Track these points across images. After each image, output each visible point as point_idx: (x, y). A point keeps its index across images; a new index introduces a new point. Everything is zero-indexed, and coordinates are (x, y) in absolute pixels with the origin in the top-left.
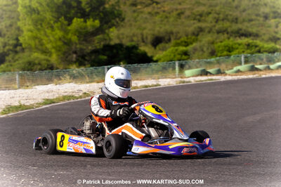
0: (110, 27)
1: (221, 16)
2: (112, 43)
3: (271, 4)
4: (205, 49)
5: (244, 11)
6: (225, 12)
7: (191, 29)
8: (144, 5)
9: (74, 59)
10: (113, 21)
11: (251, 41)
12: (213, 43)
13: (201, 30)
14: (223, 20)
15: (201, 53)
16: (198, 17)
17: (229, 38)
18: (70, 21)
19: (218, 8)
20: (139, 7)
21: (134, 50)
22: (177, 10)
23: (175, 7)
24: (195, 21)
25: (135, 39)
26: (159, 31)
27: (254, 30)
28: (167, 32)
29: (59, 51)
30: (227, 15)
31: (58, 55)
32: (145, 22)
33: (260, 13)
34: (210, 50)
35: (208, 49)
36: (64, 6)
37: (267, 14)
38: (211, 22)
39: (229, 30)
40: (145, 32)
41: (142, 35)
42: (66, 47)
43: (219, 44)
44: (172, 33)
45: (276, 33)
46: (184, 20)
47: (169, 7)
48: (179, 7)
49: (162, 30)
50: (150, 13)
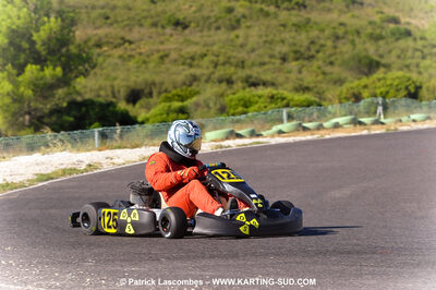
0: (76, 77)
1: (221, 59)
2: (79, 99)
3: (291, 40)
4: (211, 104)
5: (253, 50)
6: (225, 53)
7: (180, 78)
8: (111, 46)
9: (27, 123)
10: (81, 68)
11: (275, 92)
12: (222, 95)
13: (195, 78)
14: (224, 64)
15: (206, 110)
16: (188, 61)
17: (244, 88)
18: (21, 69)
19: (215, 48)
20: (105, 48)
21: (111, 108)
22: (158, 51)
23: (155, 47)
24: (186, 67)
25: (102, 93)
26: (135, 82)
27: (268, 77)
28: (146, 83)
29: (7, 111)
30: (229, 58)
31: (6, 118)
32: (114, 70)
33: (276, 53)
34: (218, 106)
35: (215, 104)
36: (12, 49)
37: (285, 54)
38: (208, 68)
39: (234, 78)
40: (116, 83)
41: (112, 87)
42: (17, 105)
43: (231, 96)
44: (154, 84)
45: (302, 80)
46: (169, 66)
47: (147, 48)
48: (161, 47)
49: (140, 80)
50: (120, 57)
